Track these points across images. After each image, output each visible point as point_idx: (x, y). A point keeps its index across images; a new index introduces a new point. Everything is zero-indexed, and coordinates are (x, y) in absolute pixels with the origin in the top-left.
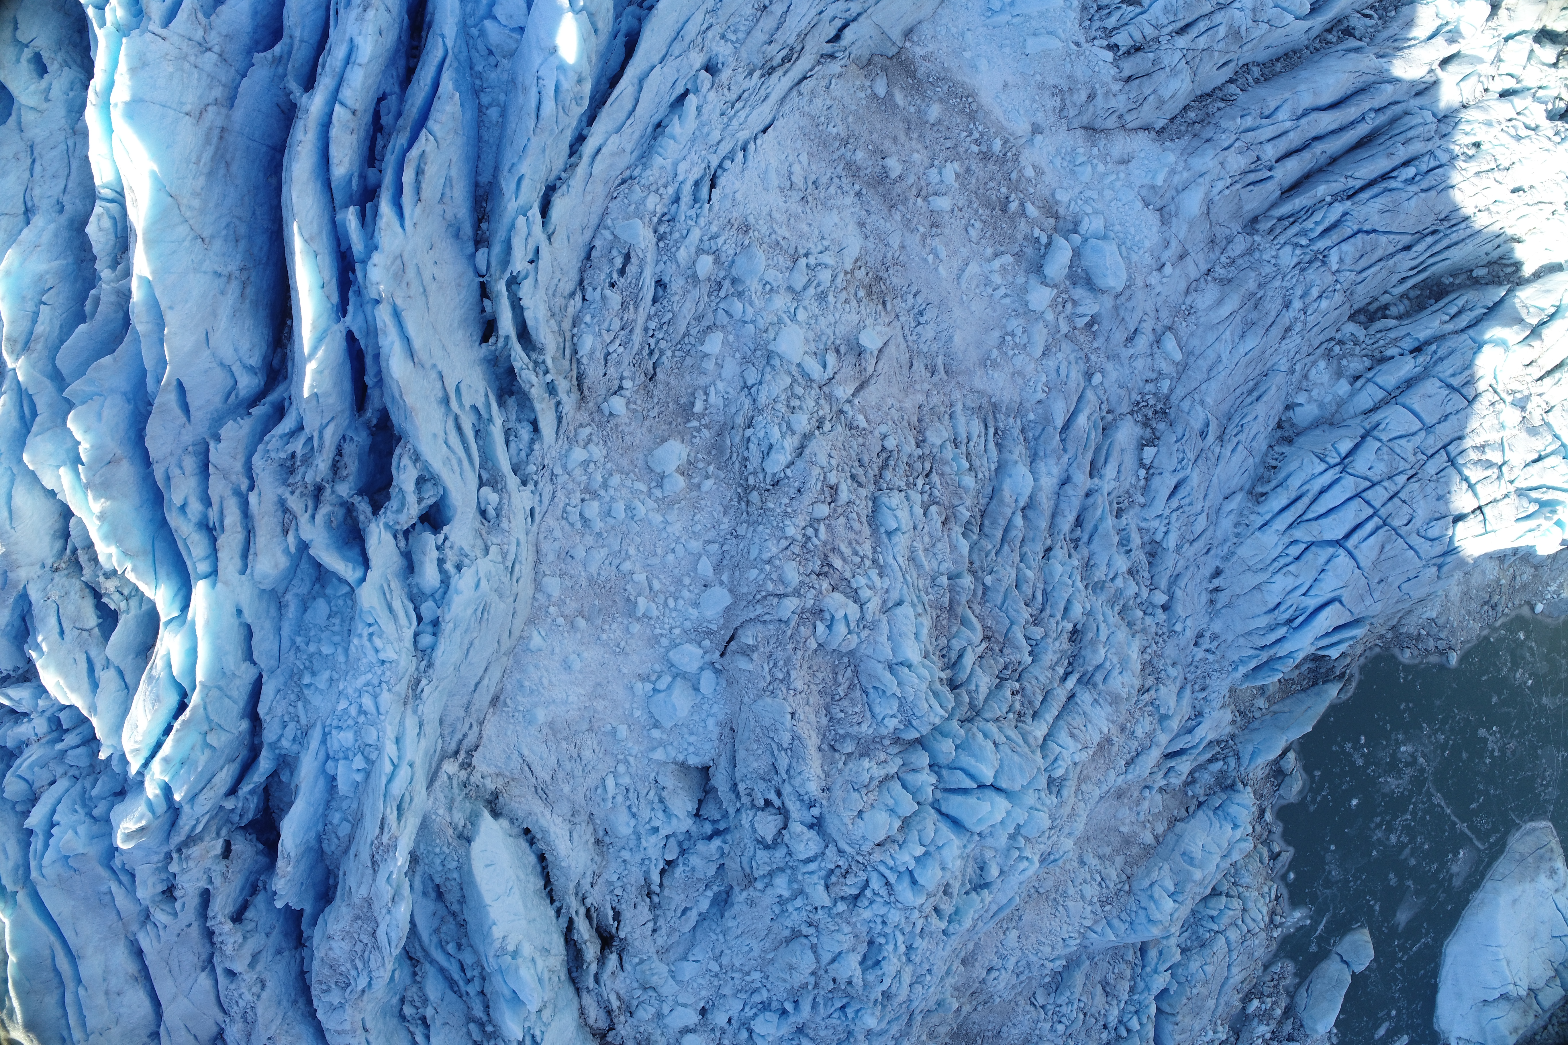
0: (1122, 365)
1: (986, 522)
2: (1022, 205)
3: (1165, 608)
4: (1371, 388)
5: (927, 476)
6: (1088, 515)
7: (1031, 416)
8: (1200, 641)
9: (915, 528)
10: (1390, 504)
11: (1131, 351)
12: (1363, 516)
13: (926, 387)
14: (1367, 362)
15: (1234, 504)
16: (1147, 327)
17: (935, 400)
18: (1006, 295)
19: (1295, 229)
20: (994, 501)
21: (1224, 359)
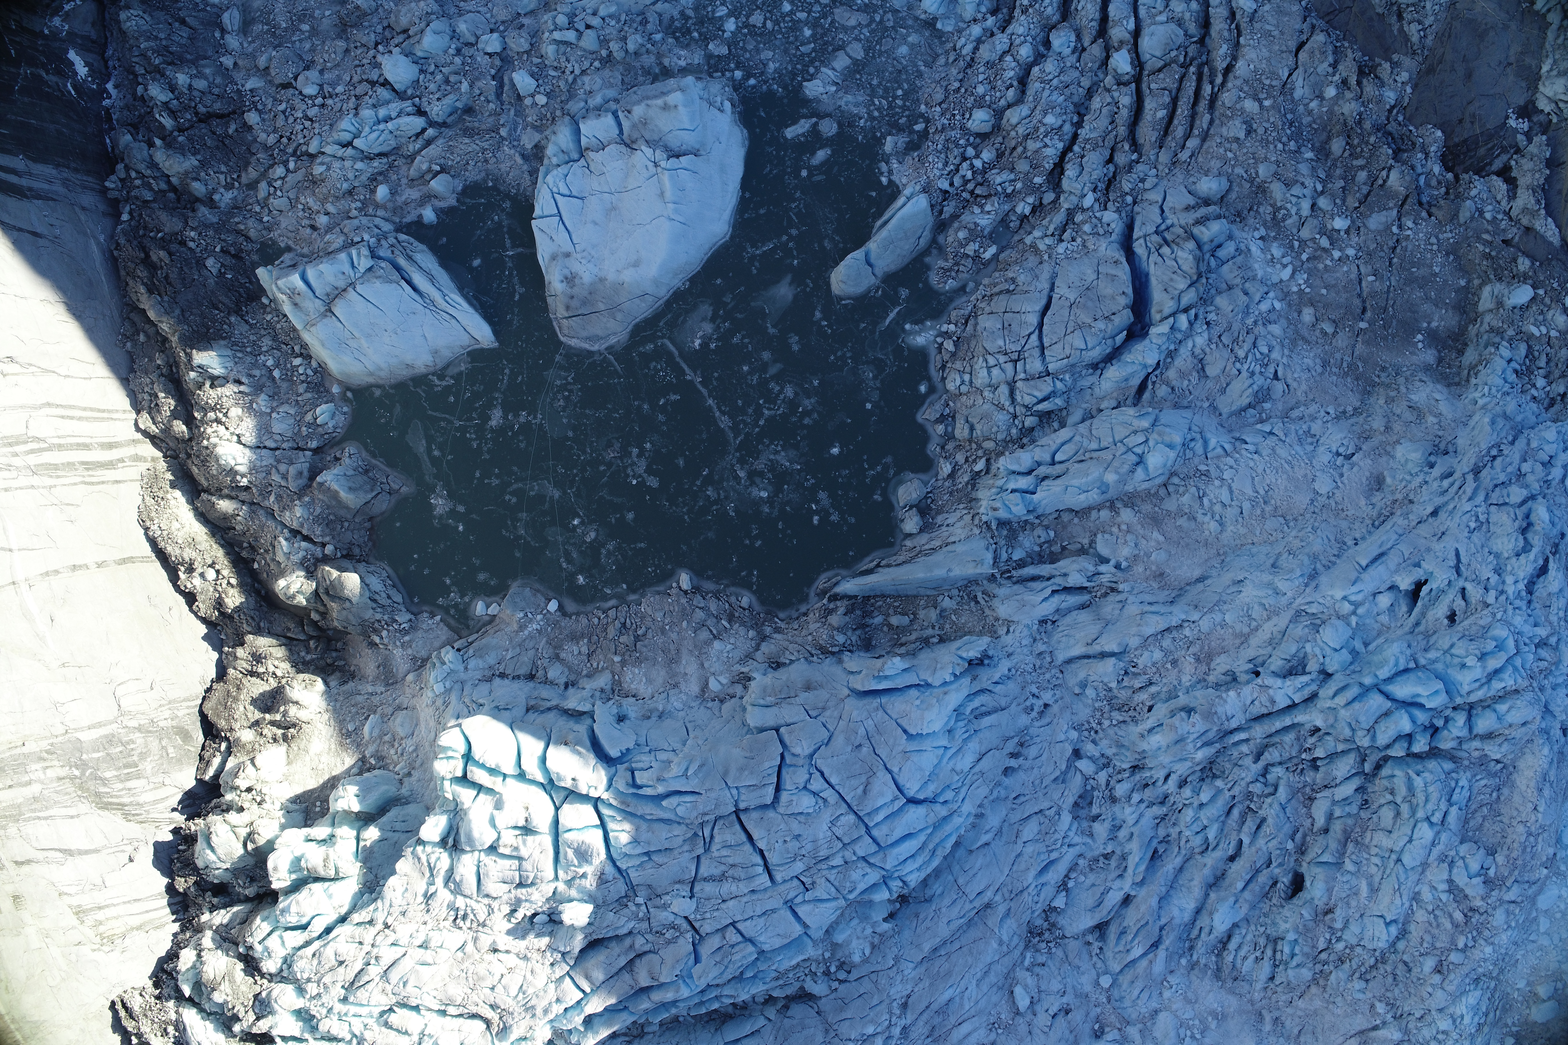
0: (1074, 989)
1: (1267, 888)
3: (1080, 755)
5: (1327, 950)
7: (1184, 961)
8: (1043, 708)
9: (1362, 916)
10: (854, 838)
11: (1065, 1000)
12: (882, 828)
13: (1289, 1011)
15: (985, 838)
16: (1043, 1019)
17: (1283, 998)
20: (1254, 903)
21: (974, 982)
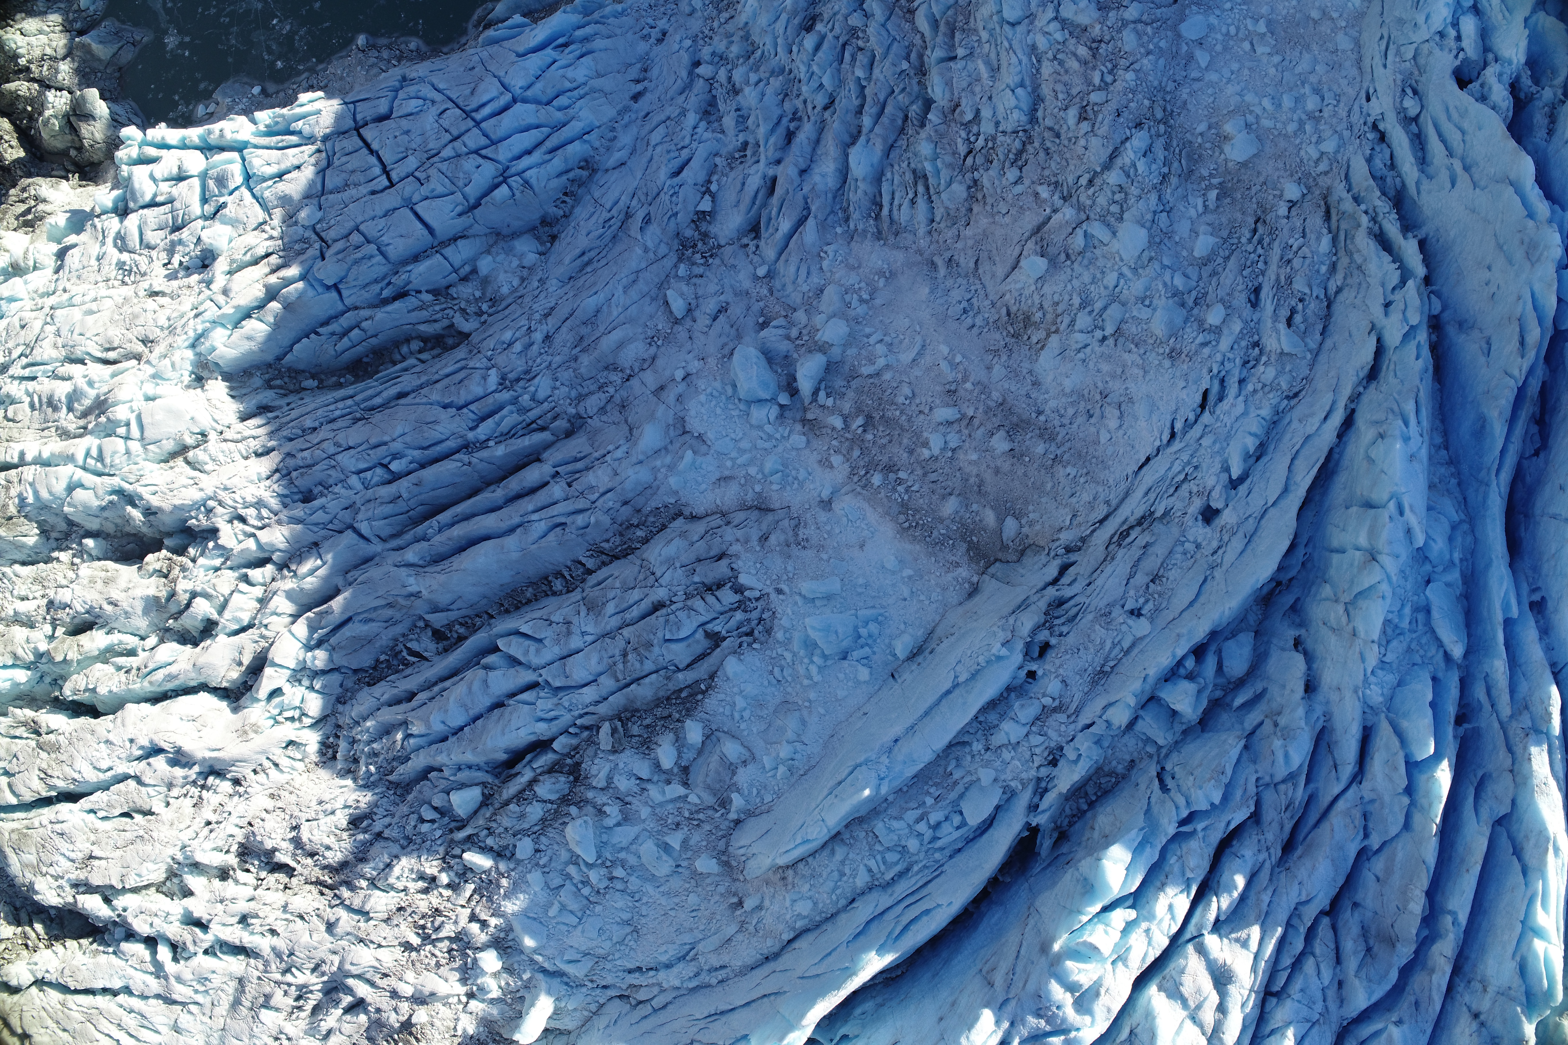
0: (732, 286)
1: (900, 122)
2: (847, 427)
3: (697, 64)
4: (457, 260)
5: (970, 152)
6: (781, 142)
7: (839, 230)
8: (660, 36)
9: (990, 98)
10: (463, 129)
11: (722, 298)
12: (492, 121)
13: (959, 245)
14: (453, 291)
15: (618, 156)
16: (703, 323)
17: (950, 234)
18: (868, 336)
19: (532, 415)
20: (890, 142)
21: (620, 288)
